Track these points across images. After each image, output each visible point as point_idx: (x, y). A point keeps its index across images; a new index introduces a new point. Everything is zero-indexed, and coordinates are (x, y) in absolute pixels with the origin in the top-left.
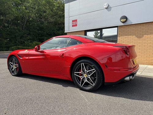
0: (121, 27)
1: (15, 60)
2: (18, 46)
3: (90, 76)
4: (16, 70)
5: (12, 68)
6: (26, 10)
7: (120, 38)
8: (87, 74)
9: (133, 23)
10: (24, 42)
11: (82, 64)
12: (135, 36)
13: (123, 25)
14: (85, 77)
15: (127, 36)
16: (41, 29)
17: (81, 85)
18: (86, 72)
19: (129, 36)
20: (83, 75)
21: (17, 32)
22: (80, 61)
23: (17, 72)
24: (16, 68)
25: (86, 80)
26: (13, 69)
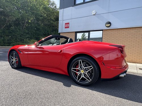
0: (106, 31)
1: (15, 54)
2: (18, 43)
3: (87, 72)
4: (16, 63)
5: (13, 61)
6: (26, 14)
7: (104, 40)
8: (84, 70)
10: (23, 40)
11: (80, 61)
14: (83, 73)
16: (38, 29)
17: (78, 80)
18: (84, 68)
20: (80, 71)
21: (18, 31)
22: (78, 58)
23: (16, 65)
24: (16, 62)
25: (83, 76)
26: (13, 63)
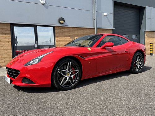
0: (58, 28)
7: (58, 38)
9: (69, 26)
12: (69, 37)
13: (61, 26)
15: (64, 37)
19: (65, 37)
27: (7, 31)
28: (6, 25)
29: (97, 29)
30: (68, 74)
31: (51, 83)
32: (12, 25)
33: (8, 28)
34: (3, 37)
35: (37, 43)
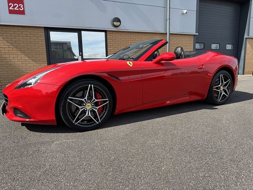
3: (226, 87)
13: (116, 30)
14: (222, 89)
25: (223, 93)
27: (41, 38)
28: (38, 29)
29: (170, 34)
30: (88, 104)
31: (55, 118)
32: (48, 30)
33: (41, 34)
34: (36, 47)
35: (82, 55)
